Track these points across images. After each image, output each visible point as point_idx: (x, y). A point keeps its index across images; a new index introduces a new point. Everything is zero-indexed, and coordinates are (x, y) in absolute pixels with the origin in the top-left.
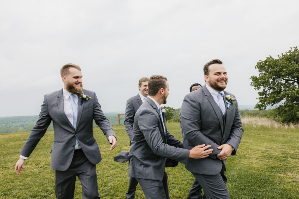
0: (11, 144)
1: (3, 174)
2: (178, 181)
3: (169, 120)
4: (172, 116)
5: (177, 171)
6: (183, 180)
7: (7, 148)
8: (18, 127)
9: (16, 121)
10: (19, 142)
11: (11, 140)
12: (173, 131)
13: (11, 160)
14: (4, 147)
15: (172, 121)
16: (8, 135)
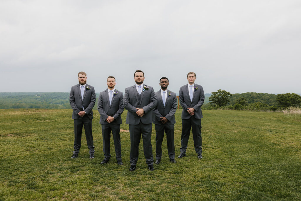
0: (61, 119)
1: (62, 144)
2: (225, 165)
3: (223, 106)
4: (227, 102)
5: (225, 156)
6: (231, 164)
7: (58, 123)
8: (58, 104)
9: (56, 98)
10: (68, 118)
11: (60, 116)
12: (226, 119)
13: (66, 133)
14: (55, 122)
15: (227, 108)
16: (56, 111)
